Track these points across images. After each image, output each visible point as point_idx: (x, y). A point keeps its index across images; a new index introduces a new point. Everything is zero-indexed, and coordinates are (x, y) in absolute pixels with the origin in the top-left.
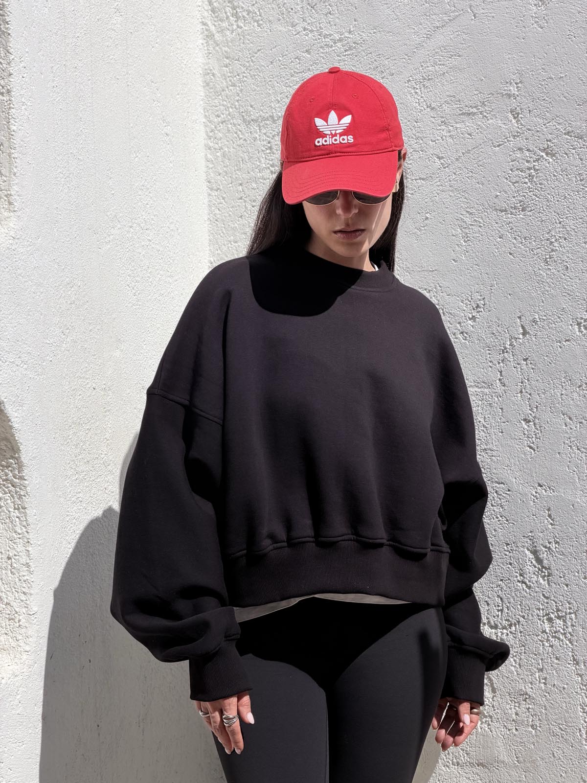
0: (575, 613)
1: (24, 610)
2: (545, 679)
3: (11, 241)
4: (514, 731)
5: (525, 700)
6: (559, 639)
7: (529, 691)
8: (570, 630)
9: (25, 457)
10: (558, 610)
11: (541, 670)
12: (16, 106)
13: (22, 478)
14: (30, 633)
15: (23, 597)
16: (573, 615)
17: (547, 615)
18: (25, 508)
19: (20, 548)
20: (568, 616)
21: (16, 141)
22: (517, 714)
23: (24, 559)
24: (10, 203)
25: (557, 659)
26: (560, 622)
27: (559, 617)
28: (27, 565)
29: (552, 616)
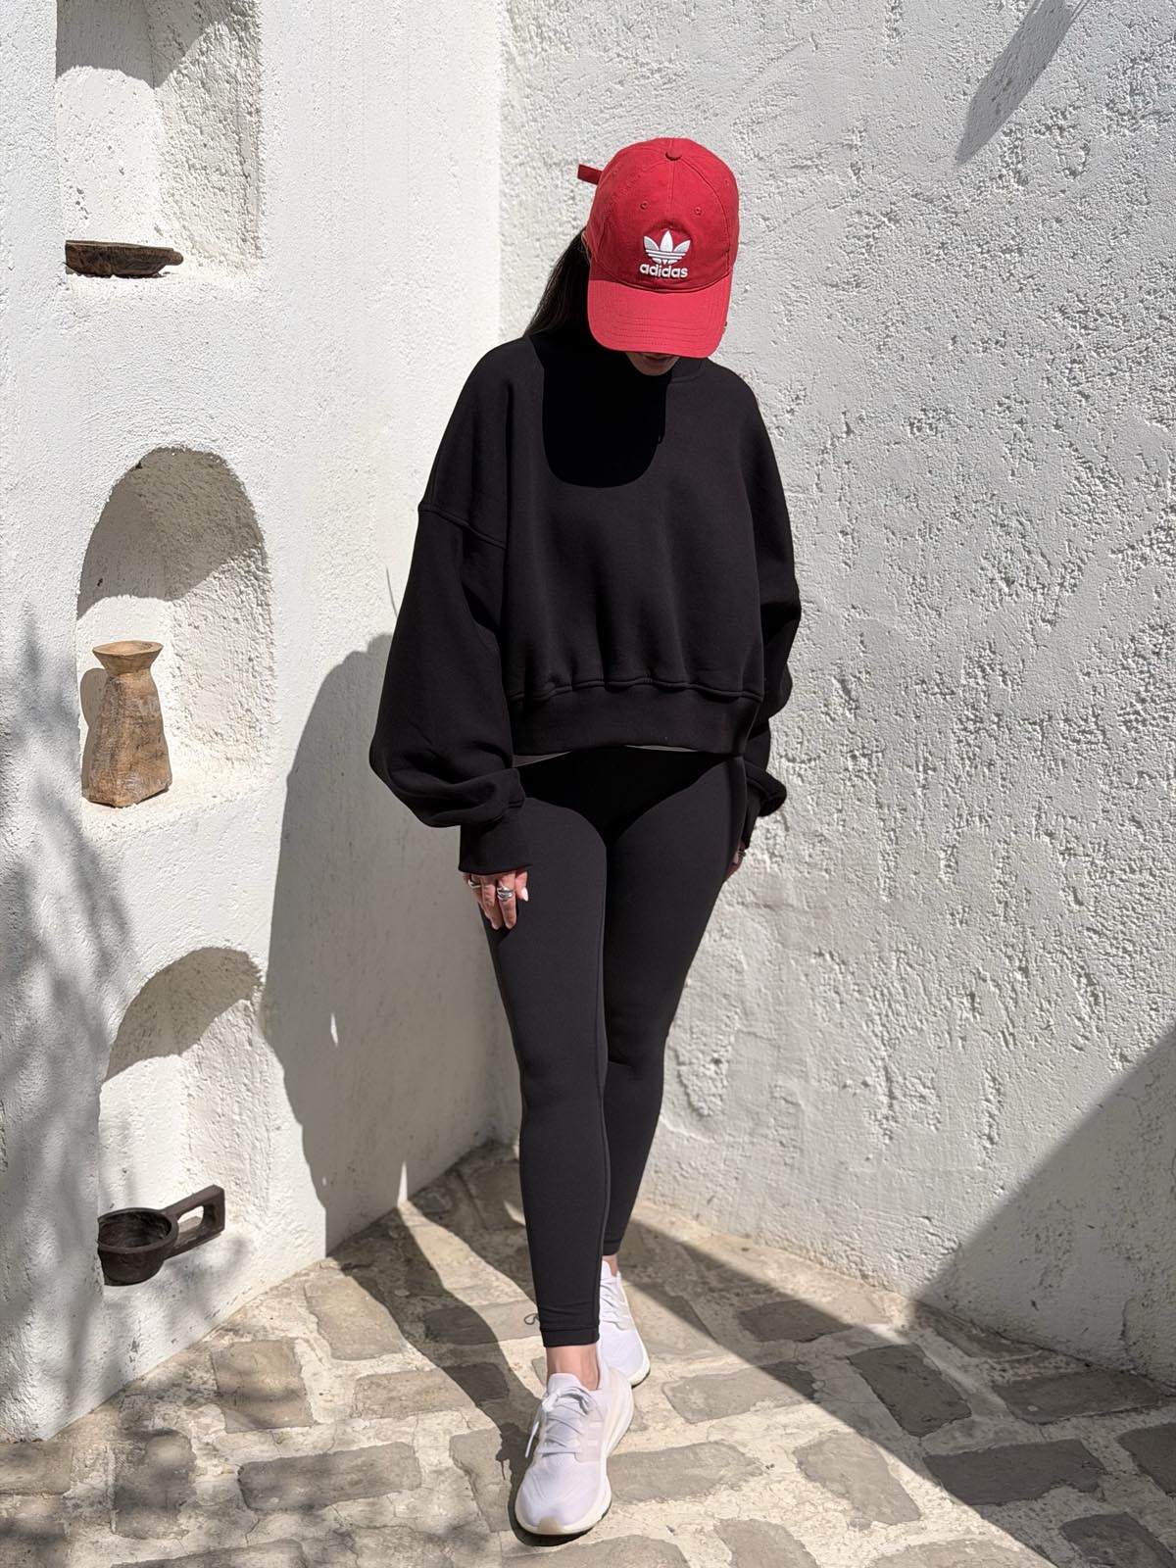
0: (882, 752)
1: (266, 718)
2: (844, 821)
3: (256, 294)
4: (806, 874)
5: (820, 842)
6: (862, 778)
7: (825, 832)
8: (875, 769)
9: (269, 547)
10: (864, 747)
11: (840, 811)
12: (266, 129)
13: (265, 571)
14: (271, 744)
15: (266, 704)
16: (880, 754)
17: (851, 751)
18: (268, 605)
19: (262, 649)
20: (874, 755)
21: (266, 171)
22: (810, 856)
23: (267, 662)
24: (257, 248)
25: (859, 800)
26: (864, 761)
27: (864, 755)
28: (271, 669)
29: (857, 753)
